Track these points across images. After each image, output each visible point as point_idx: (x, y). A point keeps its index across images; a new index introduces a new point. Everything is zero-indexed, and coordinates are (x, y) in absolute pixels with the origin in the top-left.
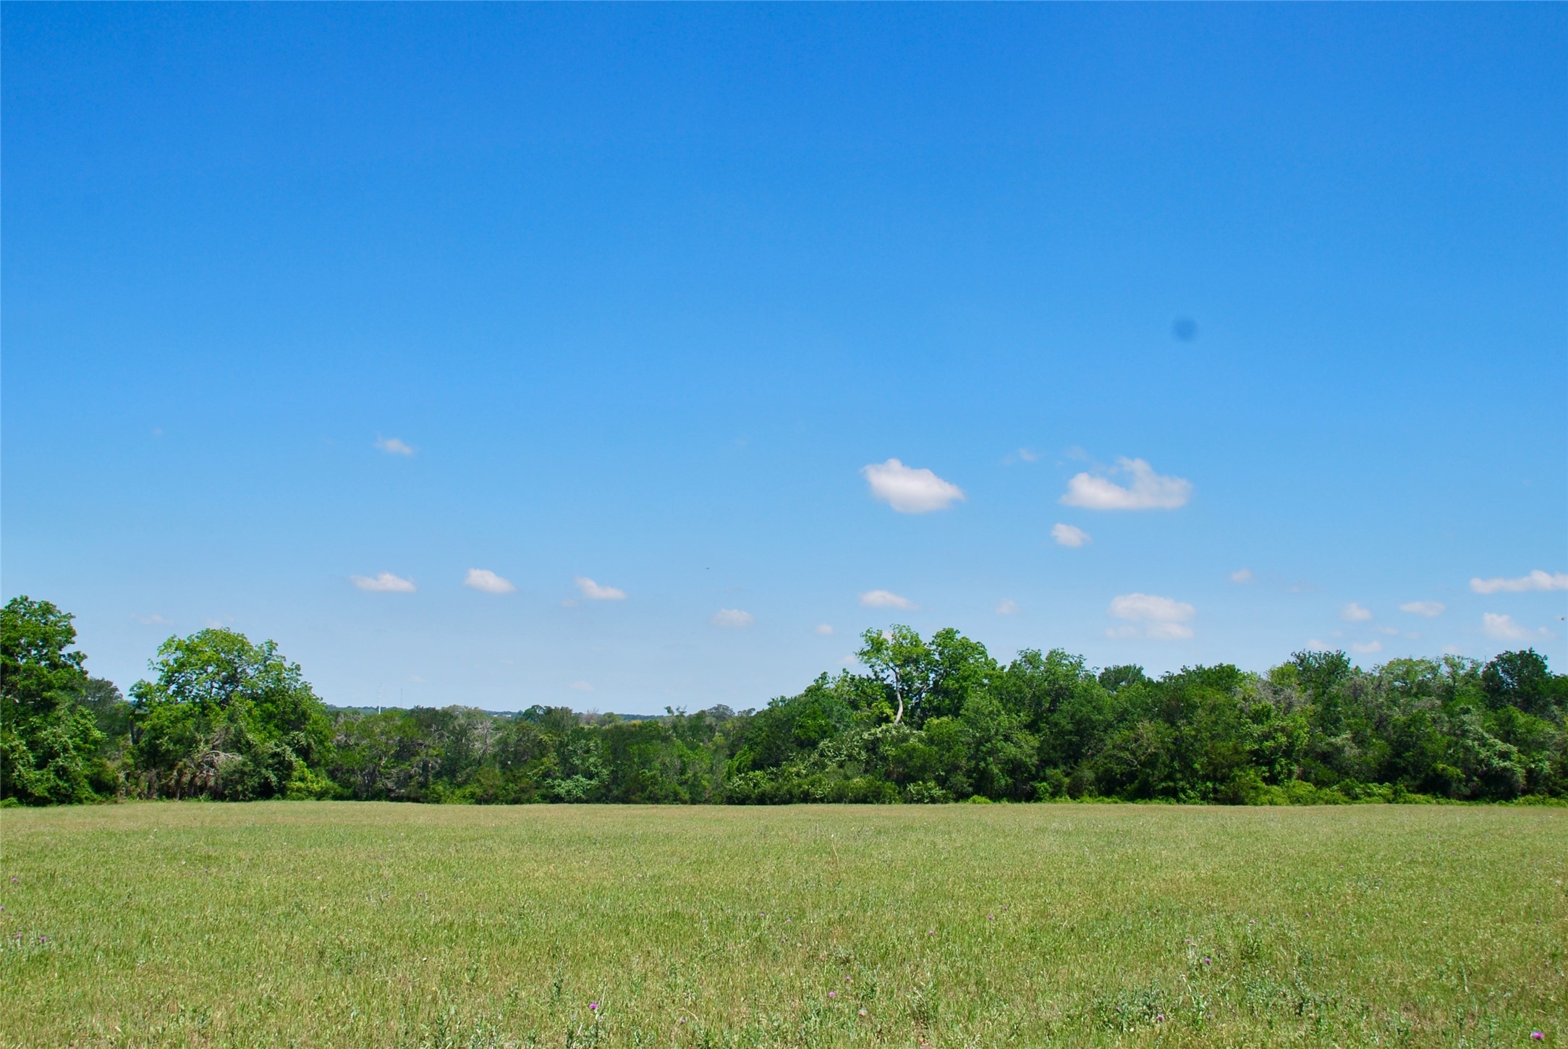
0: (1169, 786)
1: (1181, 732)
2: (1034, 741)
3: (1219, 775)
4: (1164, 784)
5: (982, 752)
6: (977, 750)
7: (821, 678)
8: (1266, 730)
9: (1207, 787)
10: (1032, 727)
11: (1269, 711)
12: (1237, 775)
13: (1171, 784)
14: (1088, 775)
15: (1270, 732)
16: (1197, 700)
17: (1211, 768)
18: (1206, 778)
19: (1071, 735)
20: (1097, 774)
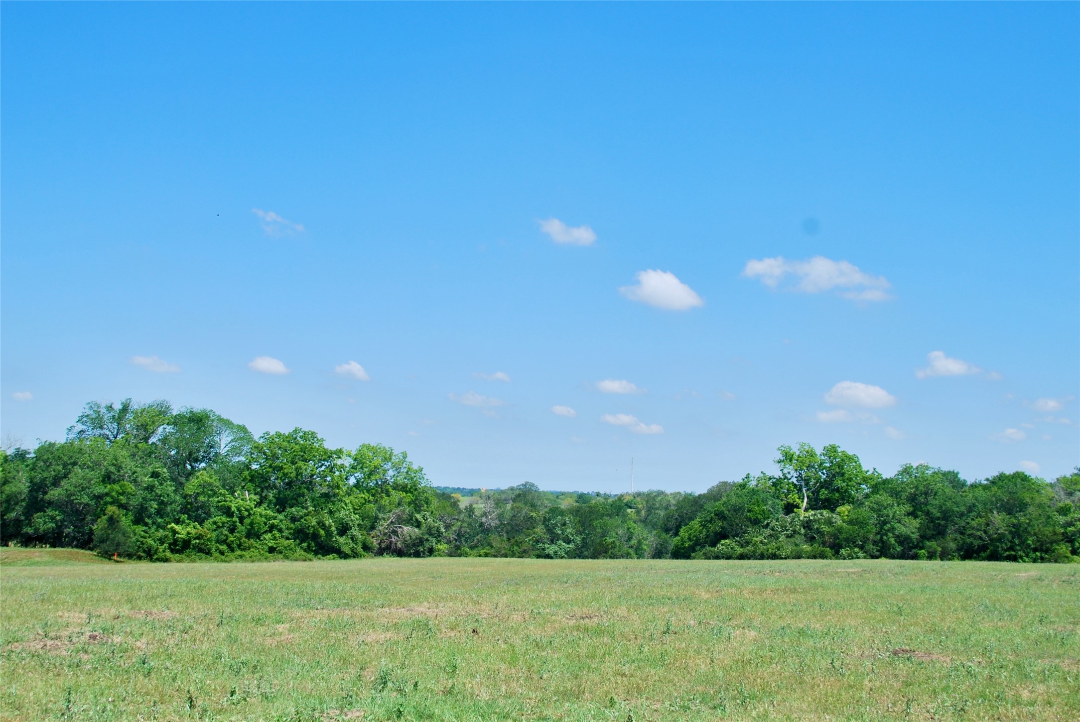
0: (1012, 554)
1: (1019, 520)
2: (915, 523)
3: (1044, 548)
4: (1007, 553)
5: (884, 529)
6: (882, 528)
7: (746, 478)
8: (1069, 520)
9: (1037, 555)
10: (913, 514)
11: (1070, 508)
12: (1056, 549)
13: (1013, 553)
14: (953, 546)
15: (1072, 522)
16: (1028, 500)
17: (1038, 544)
18: (1035, 550)
19: (939, 520)
20: (958, 545)
